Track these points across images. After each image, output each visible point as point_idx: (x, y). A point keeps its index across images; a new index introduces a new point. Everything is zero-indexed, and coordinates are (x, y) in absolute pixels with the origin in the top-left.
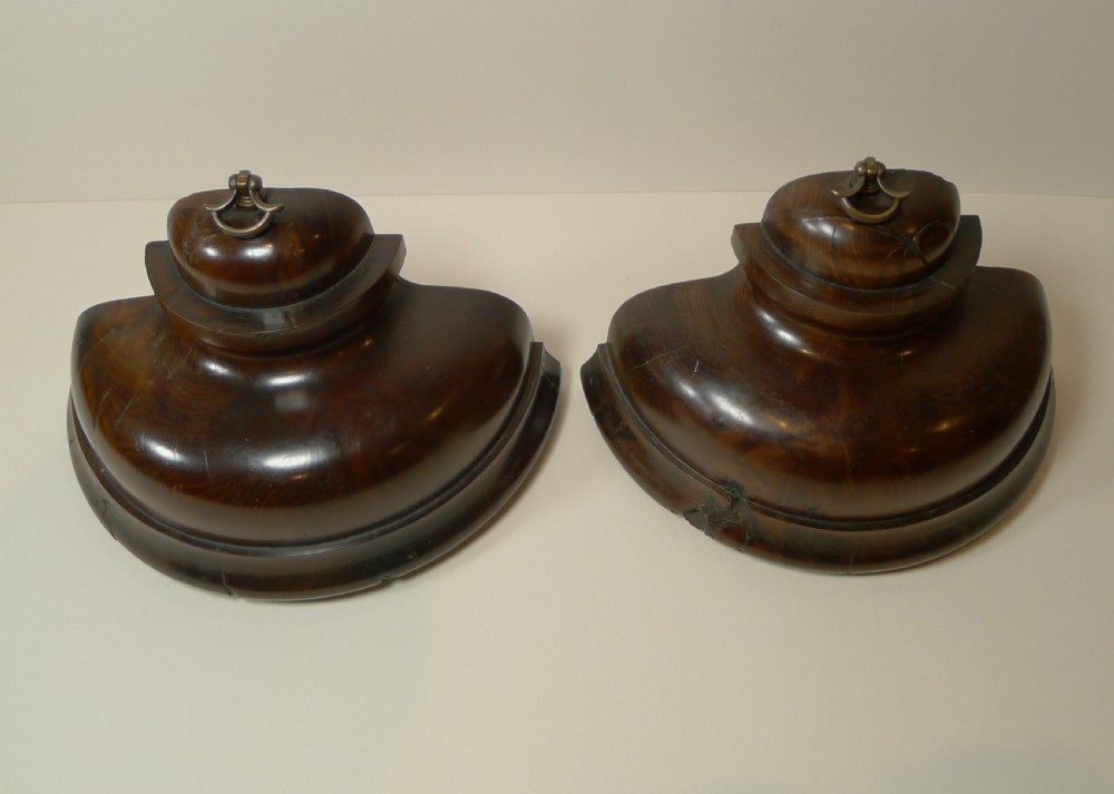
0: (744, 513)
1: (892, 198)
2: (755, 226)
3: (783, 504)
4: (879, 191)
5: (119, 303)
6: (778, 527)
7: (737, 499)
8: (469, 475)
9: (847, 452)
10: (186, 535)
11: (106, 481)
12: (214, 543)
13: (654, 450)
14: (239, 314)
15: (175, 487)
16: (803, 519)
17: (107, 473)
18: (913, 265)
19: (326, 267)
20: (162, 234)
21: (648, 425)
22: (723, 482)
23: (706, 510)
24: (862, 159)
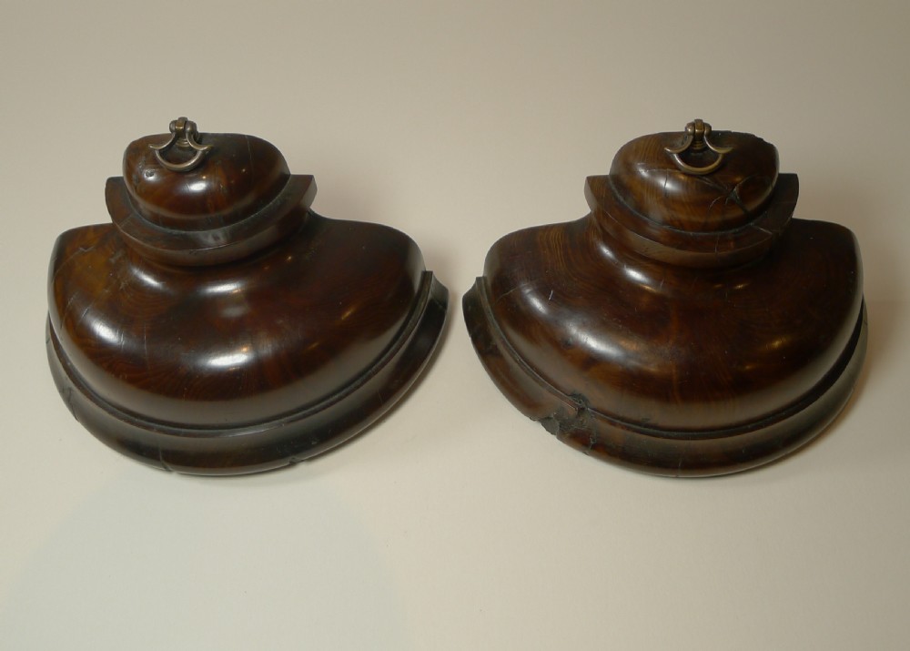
0: (589, 421)
1: (716, 155)
2: (605, 177)
3: (621, 415)
4: (707, 148)
5: (87, 228)
6: (618, 434)
7: (583, 409)
8: (364, 377)
9: (674, 371)
10: (131, 416)
11: (70, 372)
12: (152, 424)
13: (515, 366)
14: (175, 235)
15: (121, 376)
16: (638, 427)
17: (72, 365)
18: (735, 213)
19: (249, 200)
20: (118, 171)
21: (512, 344)
22: (573, 395)
23: (557, 417)
24: (692, 120)
